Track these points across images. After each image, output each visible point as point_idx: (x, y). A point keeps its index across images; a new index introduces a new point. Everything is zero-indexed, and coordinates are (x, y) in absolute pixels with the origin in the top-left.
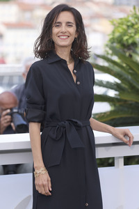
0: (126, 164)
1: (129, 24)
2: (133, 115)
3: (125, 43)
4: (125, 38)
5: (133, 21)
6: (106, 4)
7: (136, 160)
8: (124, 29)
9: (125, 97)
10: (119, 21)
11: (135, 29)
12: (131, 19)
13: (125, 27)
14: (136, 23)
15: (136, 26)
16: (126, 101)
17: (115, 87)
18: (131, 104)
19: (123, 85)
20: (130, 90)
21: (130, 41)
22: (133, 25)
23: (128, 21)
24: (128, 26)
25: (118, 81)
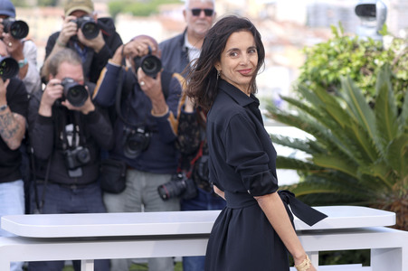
0: (321, 263)
1: (331, 52)
2: (333, 191)
3: (324, 81)
4: (323, 72)
5: (337, 49)
6: (295, 25)
7: (337, 259)
8: (323, 60)
9: (322, 163)
10: (317, 48)
11: (339, 60)
12: (332, 44)
13: (324, 56)
14: (342, 52)
15: (341, 56)
16: (323, 169)
17: (308, 146)
18: (331, 174)
19: (320, 145)
20: (329, 153)
21: (331, 78)
22: (336, 55)
23: (329, 49)
24: (329, 56)
25: (312, 138)
